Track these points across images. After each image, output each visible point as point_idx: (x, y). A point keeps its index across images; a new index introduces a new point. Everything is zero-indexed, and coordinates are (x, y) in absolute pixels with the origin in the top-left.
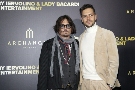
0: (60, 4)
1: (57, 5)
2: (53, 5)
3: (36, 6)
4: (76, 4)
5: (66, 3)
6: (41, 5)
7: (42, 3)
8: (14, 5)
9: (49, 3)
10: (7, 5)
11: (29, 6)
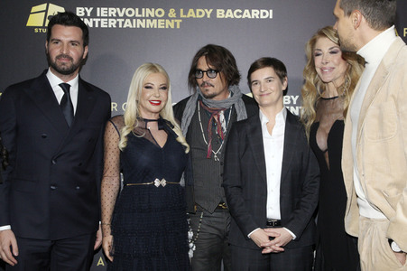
0: (225, 13)
1: (218, 16)
2: (209, 16)
3: (166, 17)
4: (264, 14)
5: (240, 11)
6: (178, 17)
7: (182, 10)
8: (115, 15)
9: (198, 11)
10: (98, 15)
11: (150, 17)
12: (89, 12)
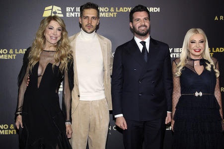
3: (109, 12)
4: (156, 10)
6: (115, 11)
7: (117, 8)
9: (124, 8)
10: (77, 11)
11: (102, 12)
12: (72, 9)
